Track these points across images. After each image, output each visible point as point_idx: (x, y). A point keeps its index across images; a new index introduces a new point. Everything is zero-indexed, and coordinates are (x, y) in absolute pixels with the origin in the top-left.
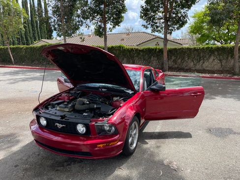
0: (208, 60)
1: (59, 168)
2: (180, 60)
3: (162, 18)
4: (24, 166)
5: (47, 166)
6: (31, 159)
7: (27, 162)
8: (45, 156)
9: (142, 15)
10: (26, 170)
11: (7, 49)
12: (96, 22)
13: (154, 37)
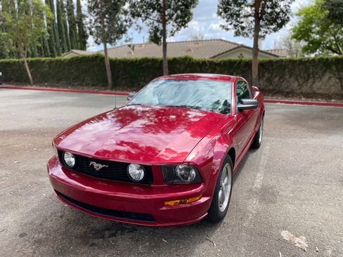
0: (320, 78)
1: (96, 241)
2: (277, 78)
3: (250, 15)
4: (36, 236)
5: (76, 237)
6: (48, 224)
7: (42, 229)
8: (73, 219)
9: (221, 10)
10: (39, 242)
11: (23, 62)
12: (152, 21)
13: (236, 46)
